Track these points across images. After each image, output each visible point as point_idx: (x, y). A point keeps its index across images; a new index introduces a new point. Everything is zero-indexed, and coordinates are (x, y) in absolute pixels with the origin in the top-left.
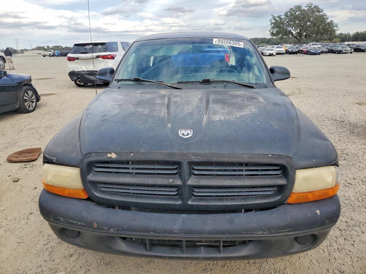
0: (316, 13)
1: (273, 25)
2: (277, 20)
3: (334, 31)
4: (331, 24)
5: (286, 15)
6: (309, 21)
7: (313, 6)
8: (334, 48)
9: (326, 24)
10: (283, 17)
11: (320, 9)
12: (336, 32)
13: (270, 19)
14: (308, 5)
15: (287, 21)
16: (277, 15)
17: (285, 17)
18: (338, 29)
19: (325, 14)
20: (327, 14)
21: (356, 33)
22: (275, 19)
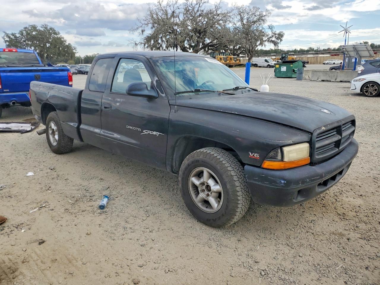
0: (53, 35)
1: (7, 43)
2: (12, 38)
3: (74, 54)
4: (69, 47)
5: (21, 33)
6: (48, 42)
7: (49, 28)
8: (82, 69)
9: (65, 47)
10: (18, 35)
11: (56, 32)
12: (76, 54)
13: (3, 36)
14: (43, 25)
15: (24, 40)
16: (11, 33)
17: (21, 36)
18: (77, 52)
19: (62, 37)
20: (64, 37)
21: (86, 56)
22: (9, 37)
